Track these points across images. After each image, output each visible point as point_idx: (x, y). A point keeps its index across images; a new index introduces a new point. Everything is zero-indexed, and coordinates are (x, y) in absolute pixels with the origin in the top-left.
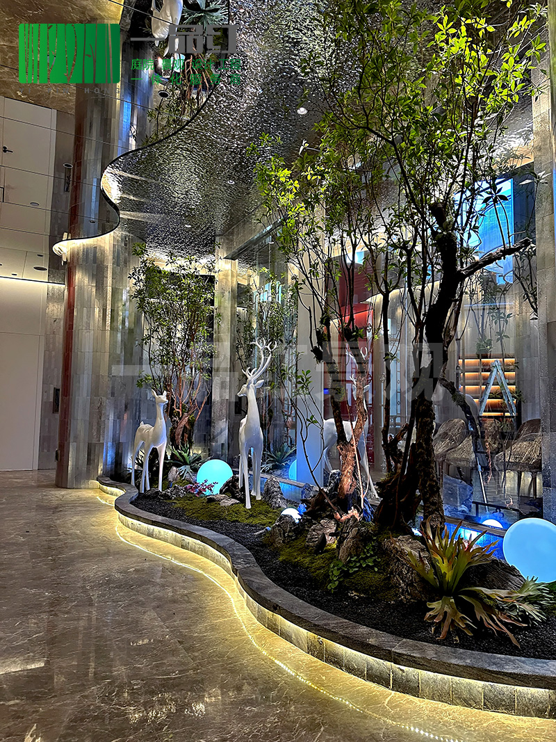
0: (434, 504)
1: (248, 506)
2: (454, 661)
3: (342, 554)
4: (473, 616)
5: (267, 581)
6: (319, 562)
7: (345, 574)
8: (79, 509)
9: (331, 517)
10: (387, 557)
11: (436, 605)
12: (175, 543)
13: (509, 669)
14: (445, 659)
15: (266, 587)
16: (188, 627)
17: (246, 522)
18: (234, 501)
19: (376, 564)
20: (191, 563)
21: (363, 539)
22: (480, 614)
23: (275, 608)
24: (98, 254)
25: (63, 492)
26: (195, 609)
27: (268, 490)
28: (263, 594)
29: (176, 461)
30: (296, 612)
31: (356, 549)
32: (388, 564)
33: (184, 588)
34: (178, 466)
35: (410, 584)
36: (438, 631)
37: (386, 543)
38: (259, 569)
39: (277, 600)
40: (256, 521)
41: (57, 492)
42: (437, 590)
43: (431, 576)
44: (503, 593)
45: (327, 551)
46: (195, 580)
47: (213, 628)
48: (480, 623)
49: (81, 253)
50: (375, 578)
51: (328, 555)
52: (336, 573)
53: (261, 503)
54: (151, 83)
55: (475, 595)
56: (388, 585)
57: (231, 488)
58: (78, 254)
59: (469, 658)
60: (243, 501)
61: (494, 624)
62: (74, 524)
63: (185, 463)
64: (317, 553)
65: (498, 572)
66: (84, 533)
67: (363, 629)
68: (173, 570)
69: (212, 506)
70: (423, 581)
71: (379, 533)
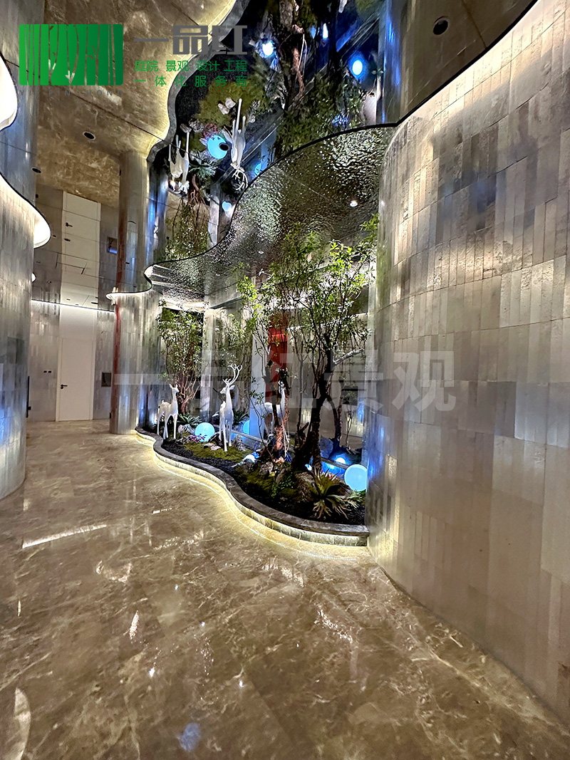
0: (318, 459)
1: (226, 450)
2: (324, 528)
3: (277, 480)
4: (331, 508)
5: (245, 494)
6: (266, 484)
7: (279, 490)
8: (131, 449)
9: (271, 461)
10: (297, 482)
11: (317, 504)
12: (192, 471)
13: (343, 530)
14: (321, 527)
15: (246, 498)
16: (211, 516)
17: (226, 458)
18: (218, 447)
19: (292, 485)
20: (202, 482)
21: (286, 473)
22: (334, 507)
23: (251, 508)
24: (136, 302)
25: (117, 437)
26: (212, 508)
27: (236, 442)
28: (245, 502)
29: (181, 422)
30: (261, 510)
31: (284, 479)
32: (297, 485)
33: (204, 496)
34: (183, 424)
35: (306, 494)
36: (318, 515)
37: (297, 476)
38: (240, 488)
39: (252, 504)
40: (230, 458)
41: (112, 437)
42: (317, 497)
43: (316, 491)
44: (343, 497)
45: (270, 478)
46: (207, 492)
47: (223, 517)
48: (334, 510)
49: (125, 300)
50: (292, 491)
51: (270, 480)
52: (275, 489)
53: (232, 448)
54: (167, 194)
55: (334, 499)
56: (297, 494)
57: (215, 440)
58: (123, 300)
59: (329, 527)
60: (223, 447)
61: (340, 510)
62: (133, 459)
63: (187, 423)
64: (265, 479)
65: (341, 488)
66: (140, 465)
67: (289, 516)
68: (195, 487)
69: (207, 450)
70: (312, 493)
71: (293, 470)
